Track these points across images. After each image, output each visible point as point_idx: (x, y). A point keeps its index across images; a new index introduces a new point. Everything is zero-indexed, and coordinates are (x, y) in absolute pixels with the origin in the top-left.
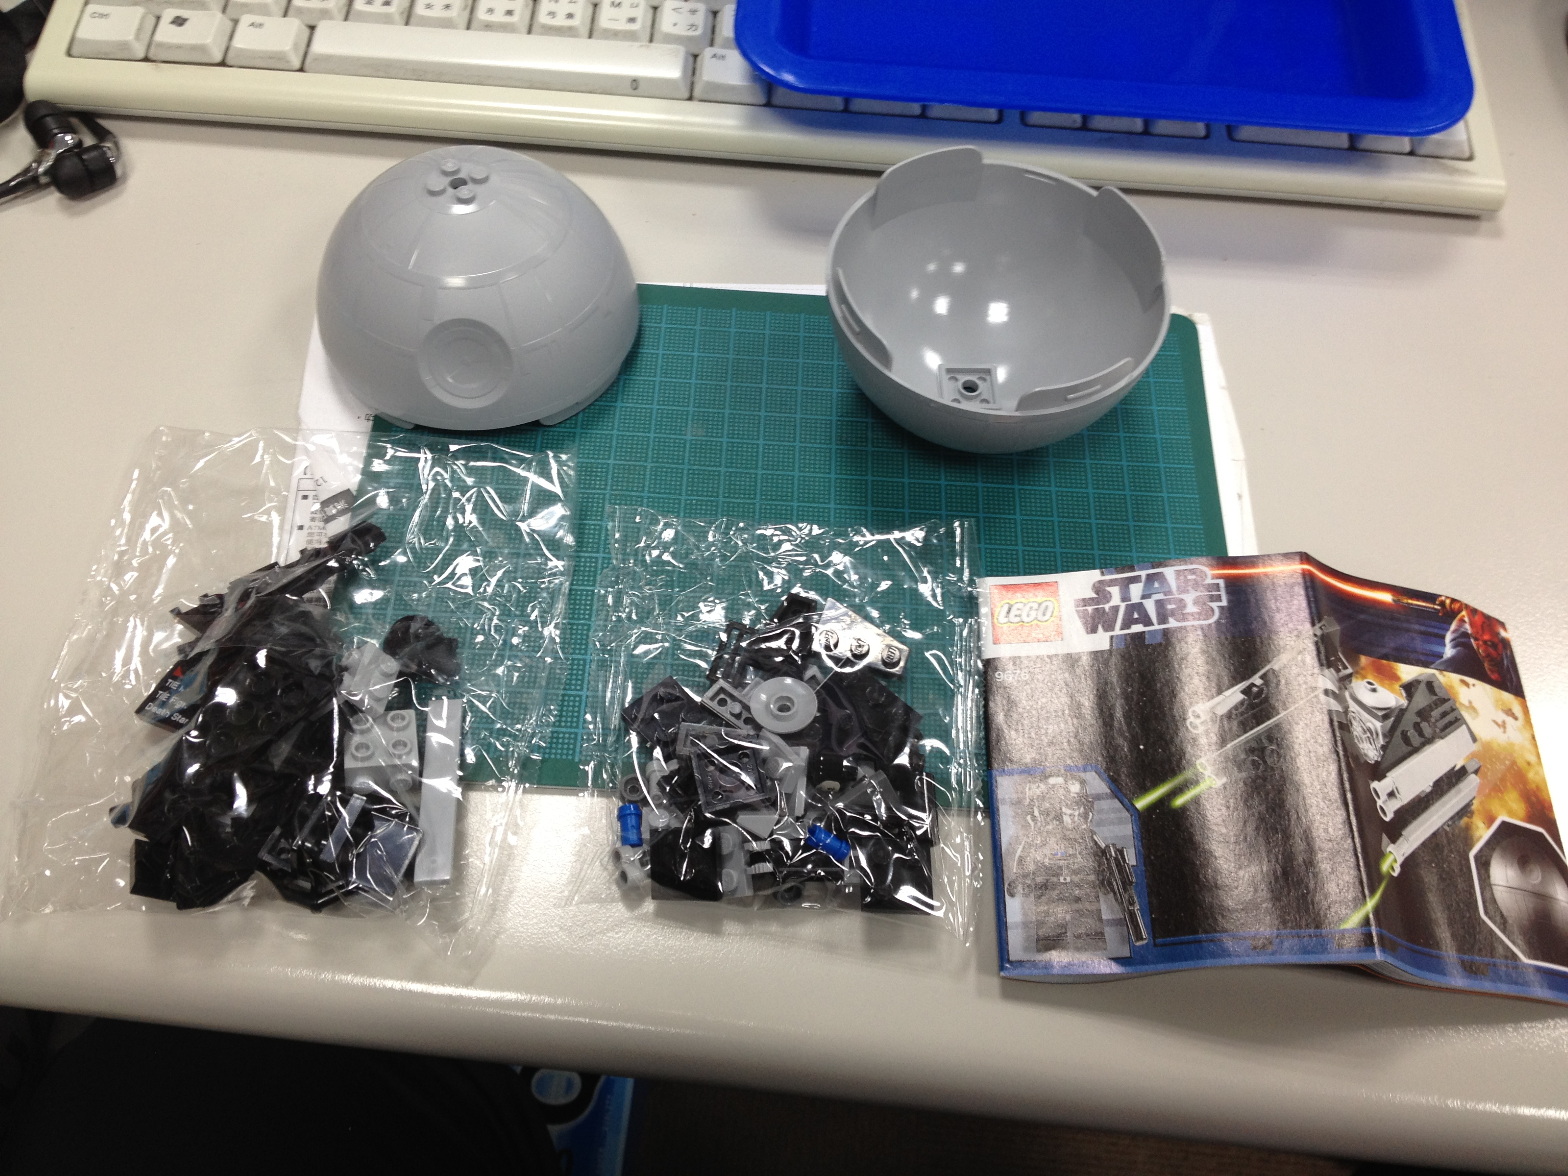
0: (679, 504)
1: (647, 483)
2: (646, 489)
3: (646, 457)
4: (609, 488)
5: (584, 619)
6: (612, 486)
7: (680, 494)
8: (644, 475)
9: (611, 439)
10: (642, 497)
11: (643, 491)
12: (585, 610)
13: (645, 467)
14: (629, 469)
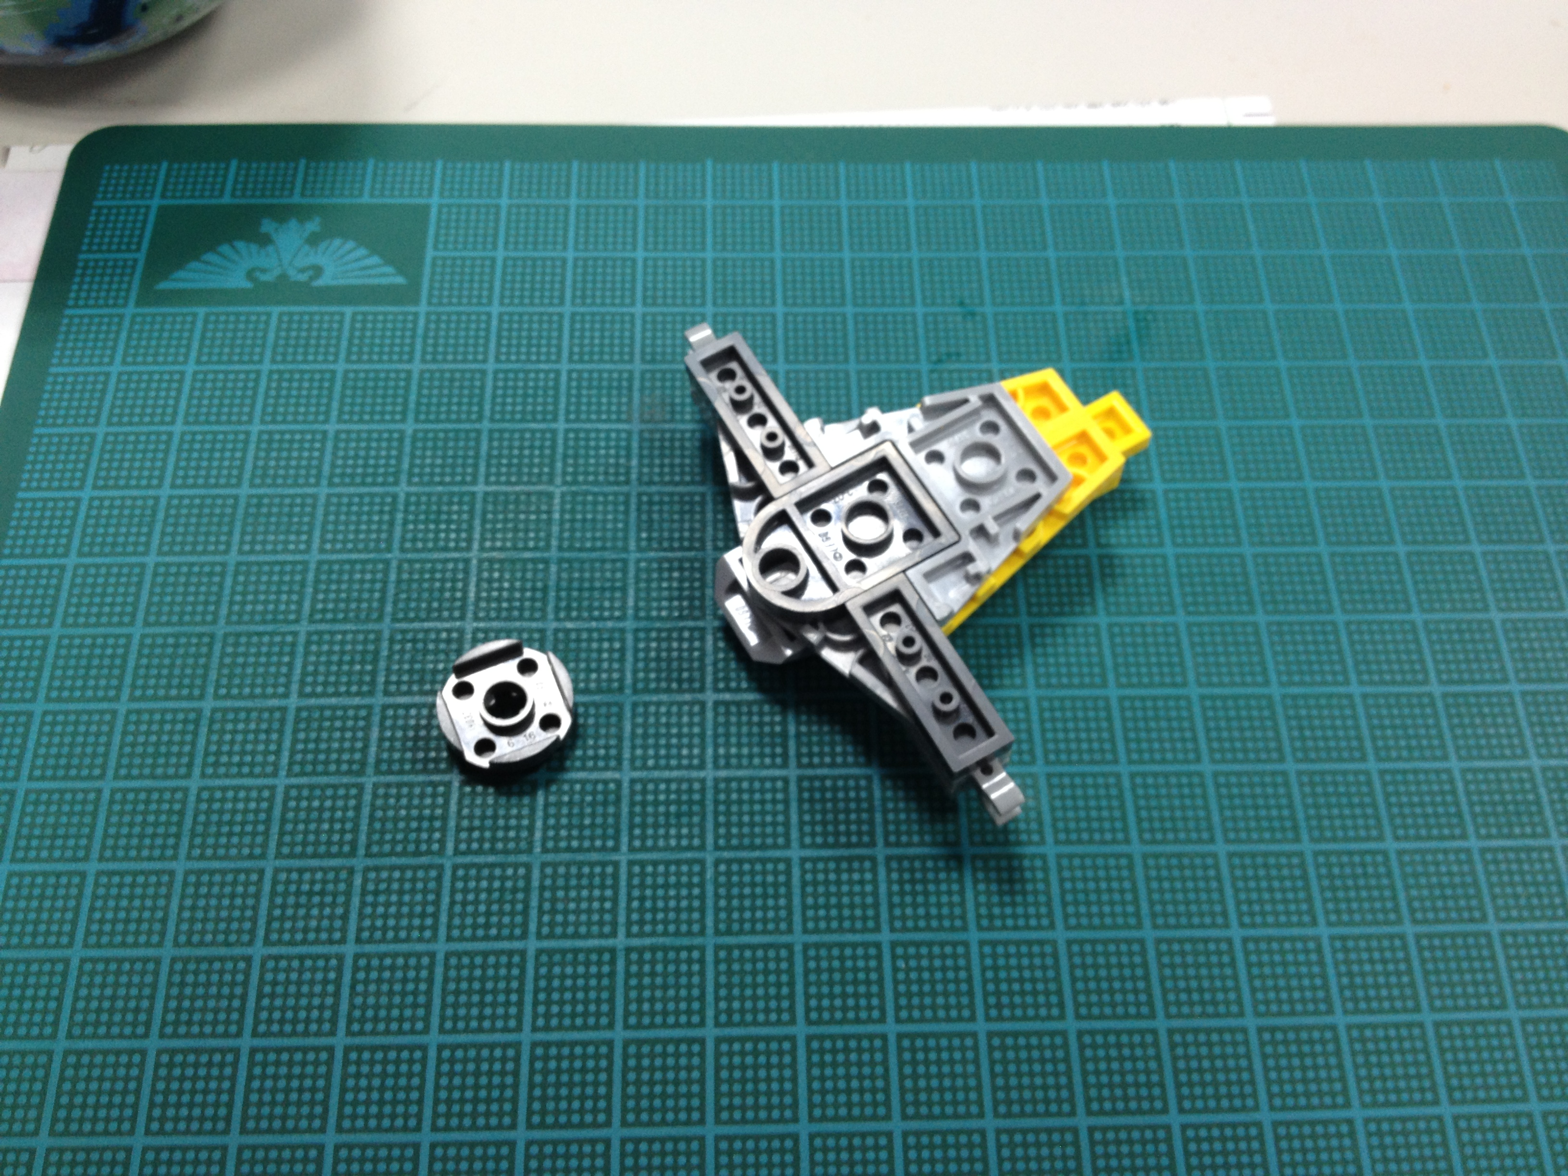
0: (625, 571)
1: (555, 529)
2: (554, 543)
3: (552, 475)
4: (476, 545)
5: (429, 852)
6: (483, 539)
7: (625, 549)
8: (549, 512)
9: (478, 440)
10: (546, 562)
11: (548, 547)
12: (431, 830)
13: (550, 496)
14: (517, 502)
